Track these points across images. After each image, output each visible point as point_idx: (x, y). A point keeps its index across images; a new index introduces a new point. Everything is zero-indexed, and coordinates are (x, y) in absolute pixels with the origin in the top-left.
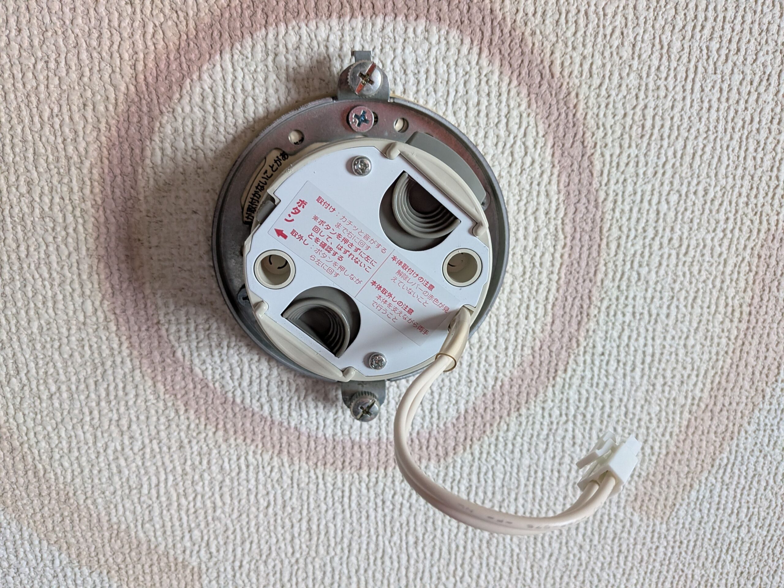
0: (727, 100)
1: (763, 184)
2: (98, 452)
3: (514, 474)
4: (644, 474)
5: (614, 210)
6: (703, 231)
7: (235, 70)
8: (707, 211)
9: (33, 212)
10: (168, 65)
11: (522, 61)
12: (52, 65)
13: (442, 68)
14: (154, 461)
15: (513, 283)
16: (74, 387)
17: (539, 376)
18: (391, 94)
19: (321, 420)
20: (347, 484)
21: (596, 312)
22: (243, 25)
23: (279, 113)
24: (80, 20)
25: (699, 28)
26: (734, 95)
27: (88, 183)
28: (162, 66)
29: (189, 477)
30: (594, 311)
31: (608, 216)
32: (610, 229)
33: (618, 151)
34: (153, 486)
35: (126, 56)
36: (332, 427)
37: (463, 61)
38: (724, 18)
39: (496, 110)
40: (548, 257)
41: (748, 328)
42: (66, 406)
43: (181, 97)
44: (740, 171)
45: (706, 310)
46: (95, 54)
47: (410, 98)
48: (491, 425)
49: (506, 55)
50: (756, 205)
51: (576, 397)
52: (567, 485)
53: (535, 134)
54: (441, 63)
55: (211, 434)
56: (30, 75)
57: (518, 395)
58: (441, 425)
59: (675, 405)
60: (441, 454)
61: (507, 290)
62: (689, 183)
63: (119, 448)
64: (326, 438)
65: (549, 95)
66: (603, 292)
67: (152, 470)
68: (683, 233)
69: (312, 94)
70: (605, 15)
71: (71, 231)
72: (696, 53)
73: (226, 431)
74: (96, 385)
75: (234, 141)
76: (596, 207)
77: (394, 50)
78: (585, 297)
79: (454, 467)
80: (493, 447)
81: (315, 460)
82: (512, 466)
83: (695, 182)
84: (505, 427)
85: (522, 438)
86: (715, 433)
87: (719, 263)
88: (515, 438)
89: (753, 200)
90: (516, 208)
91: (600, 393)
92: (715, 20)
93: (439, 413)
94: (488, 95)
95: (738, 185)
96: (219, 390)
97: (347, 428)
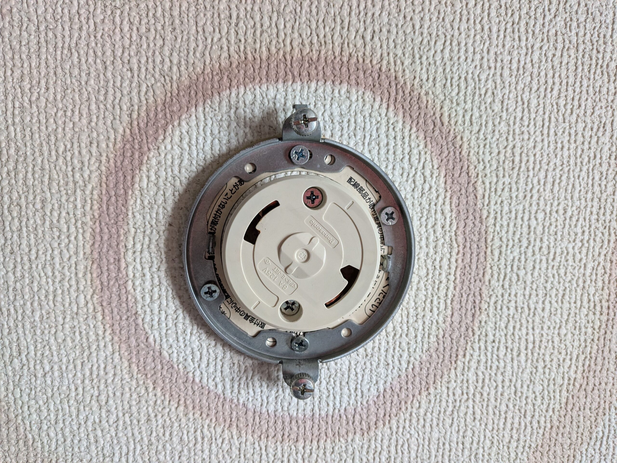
0: (575, 142)
1: (609, 205)
2: (80, 424)
3: (426, 446)
4: (533, 445)
5: (495, 225)
6: (566, 241)
7: (206, 119)
8: (567, 226)
9: (44, 224)
10: (156, 115)
11: (419, 114)
12: (69, 114)
13: (360, 119)
14: (126, 432)
15: (419, 282)
16: (64, 367)
17: (443, 360)
18: (322, 137)
19: (265, 398)
20: (286, 455)
21: (486, 306)
22: (213, 87)
23: (237, 150)
24: (92, 82)
25: (549, 90)
26: (580, 139)
27: (89, 201)
28: (152, 115)
29: (154, 447)
30: (484, 306)
31: (491, 230)
32: (493, 240)
33: (495, 180)
34: (123, 455)
35: (125, 108)
36: (274, 403)
37: (374, 114)
38: (567, 83)
39: (401, 149)
40: (445, 262)
41: (608, 320)
42: (56, 383)
43: (165, 138)
44: (589, 195)
45: (573, 305)
46: (102, 106)
47: (336, 140)
48: (406, 403)
49: (407, 109)
50: (605, 221)
51: (475, 378)
52: (470, 456)
53: (431, 167)
54: (359, 115)
55: (173, 409)
56: (52, 121)
57: (427, 377)
58: (365, 403)
59: (554, 385)
60: (365, 428)
61: (415, 288)
62: (552, 204)
63: (97, 421)
64: (268, 414)
65: (440, 138)
66: (490, 290)
67: (123, 440)
68: (550, 243)
69: (263, 137)
70: (479, 80)
71: (72, 238)
72: (548, 108)
73: (186, 406)
74: (82, 365)
75: (203, 171)
76: (481, 223)
77: (324, 106)
78: (477, 294)
79: (376, 439)
80: (407, 422)
81: (259, 434)
82: (424, 440)
83: (556, 203)
84: (418, 405)
85: (431, 414)
86: (590, 409)
87: (580, 267)
88: (425, 414)
89: (602, 217)
90: (419, 223)
91: (493, 374)
92: (560, 84)
93: (362, 392)
94: (395, 138)
95: (590, 206)
96: (182, 370)
97: (286, 404)
